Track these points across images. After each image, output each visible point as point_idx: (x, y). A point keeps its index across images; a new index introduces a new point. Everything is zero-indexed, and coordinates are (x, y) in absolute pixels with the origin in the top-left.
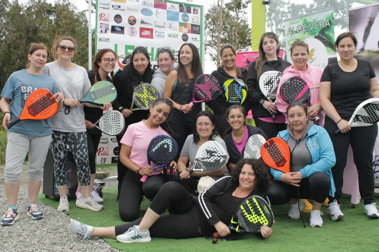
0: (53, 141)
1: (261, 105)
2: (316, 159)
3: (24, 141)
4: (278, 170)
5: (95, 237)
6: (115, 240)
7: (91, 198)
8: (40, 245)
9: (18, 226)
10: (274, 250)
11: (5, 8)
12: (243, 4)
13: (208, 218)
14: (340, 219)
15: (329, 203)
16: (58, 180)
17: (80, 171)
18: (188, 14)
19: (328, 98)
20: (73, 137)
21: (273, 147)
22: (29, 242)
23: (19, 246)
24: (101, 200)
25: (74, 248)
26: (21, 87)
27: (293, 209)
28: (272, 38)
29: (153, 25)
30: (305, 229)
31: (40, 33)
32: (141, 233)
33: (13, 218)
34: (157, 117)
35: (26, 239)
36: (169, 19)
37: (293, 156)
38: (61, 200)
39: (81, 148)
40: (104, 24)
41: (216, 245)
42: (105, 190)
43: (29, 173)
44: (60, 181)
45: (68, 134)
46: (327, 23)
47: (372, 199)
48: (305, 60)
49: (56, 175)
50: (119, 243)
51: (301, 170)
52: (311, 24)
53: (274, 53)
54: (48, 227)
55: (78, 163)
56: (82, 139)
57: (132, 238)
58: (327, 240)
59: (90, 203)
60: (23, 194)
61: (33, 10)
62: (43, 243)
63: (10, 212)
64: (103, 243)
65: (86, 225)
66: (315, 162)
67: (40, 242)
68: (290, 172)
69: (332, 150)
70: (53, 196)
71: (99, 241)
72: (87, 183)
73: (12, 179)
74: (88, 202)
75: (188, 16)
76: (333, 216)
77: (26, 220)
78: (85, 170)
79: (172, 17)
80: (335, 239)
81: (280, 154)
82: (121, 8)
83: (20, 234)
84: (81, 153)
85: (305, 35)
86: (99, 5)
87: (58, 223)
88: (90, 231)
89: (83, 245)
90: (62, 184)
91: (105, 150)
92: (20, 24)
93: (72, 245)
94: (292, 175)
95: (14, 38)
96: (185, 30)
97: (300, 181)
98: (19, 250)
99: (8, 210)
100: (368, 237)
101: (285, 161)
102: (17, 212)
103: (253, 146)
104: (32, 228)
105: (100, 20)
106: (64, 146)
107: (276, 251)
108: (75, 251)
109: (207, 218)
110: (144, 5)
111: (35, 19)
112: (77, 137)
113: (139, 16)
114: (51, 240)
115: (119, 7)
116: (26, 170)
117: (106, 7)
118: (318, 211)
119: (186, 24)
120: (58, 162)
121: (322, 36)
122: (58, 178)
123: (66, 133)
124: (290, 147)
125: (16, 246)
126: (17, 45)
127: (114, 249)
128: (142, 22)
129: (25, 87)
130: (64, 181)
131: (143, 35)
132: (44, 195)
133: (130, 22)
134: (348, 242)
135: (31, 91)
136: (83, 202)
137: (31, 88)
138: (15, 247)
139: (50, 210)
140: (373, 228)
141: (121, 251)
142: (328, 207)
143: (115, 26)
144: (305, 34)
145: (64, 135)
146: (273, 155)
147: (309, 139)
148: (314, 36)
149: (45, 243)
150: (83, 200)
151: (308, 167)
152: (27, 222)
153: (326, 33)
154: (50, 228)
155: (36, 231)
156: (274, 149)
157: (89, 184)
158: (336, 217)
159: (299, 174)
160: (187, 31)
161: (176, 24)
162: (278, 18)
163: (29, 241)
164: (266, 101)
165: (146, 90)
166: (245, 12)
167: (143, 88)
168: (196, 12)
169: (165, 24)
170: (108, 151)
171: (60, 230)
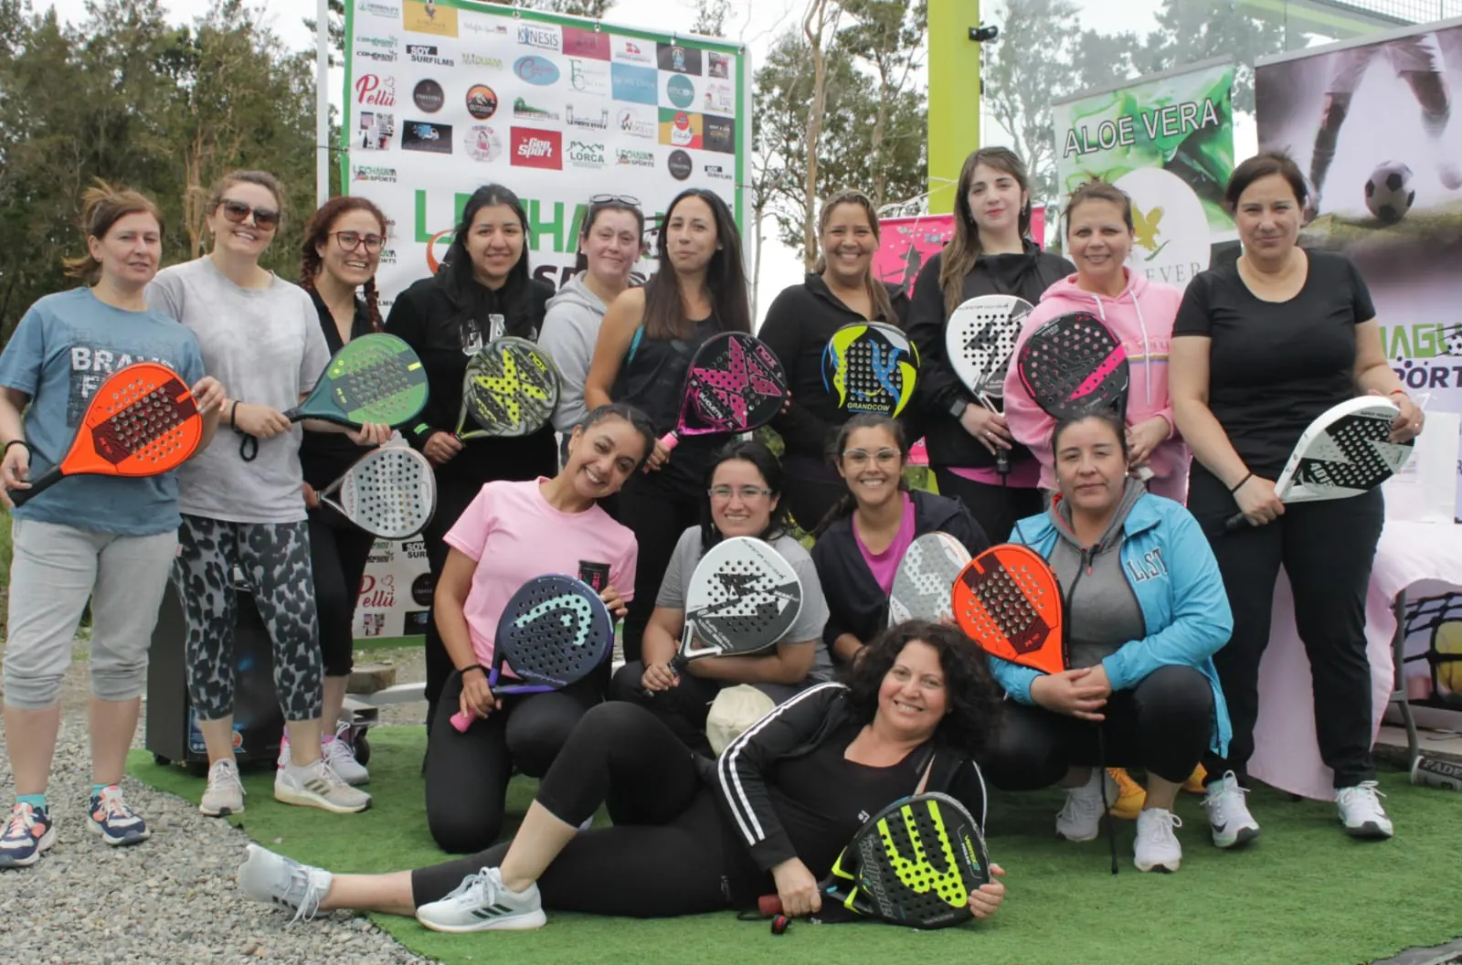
0: (183, 551)
1: (956, 421)
2: (1160, 621)
3: (77, 553)
4: (1020, 665)
5: (338, 911)
6: (413, 923)
7: (323, 765)
8: (135, 942)
9: (51, 868)
10: (998, 958)
11: (8, 42)
12: (905, 32)
13: (752, 841)
14: (1245, 842)
15: (1206, 782)
16: (204, 697)
17: (285, 665)
18: (691, 77)
19: (1201, 398)
20: (258, 538)
21: (996, 582)
22: (94, 930)
23: (54, 945)
24: (360, 771)
25: (259, 951)
26: (70, 349)
27: (1073, 805)
28: (1006, 170)
29: (563, 117)
30: (1113, 878)
31: (139, 139)
32: (508, 896)
33: (36, 839)
34: (592, 467)
35: (81, 917)
36: (619, 94)
37: (1073, 613)
38: (213, 773)
39: (292, 577)
40: (375, 118)
41: (785, 937)
42: (377, 734)
43: (96, 671)
44: (209, 703)
45: (241, 529)
46: (1209, 115)
47: (1363, 769)
48: (1115, 254)
49: (195, 679)
50: (428, 934)
51: (1105, 660)
52: (1151, 115)
53: (1009, 226)
54: (165, 873)
55: (280, 633)
56: (292, 545)
57: (476, 913)
58: (1194, 921)
59: (321, 787)
60: (73, 748)
61: (110, 50)
62: (144, 935)
63: (23, 820)
64: (368, 931)
65: (304, 868)
66: (1154, 630)
67: (133, 930)
68: (1066, 668)
69: (1214, 588)
70: (185, 757)
71: (354, 926)
72: (311, 710)
73: (31, 695)
74: (315, 781)
75: (689, 86)
76: (1221, 829)
77: (82, 846)
78: (306, 659)
79: (632, 89)
80: (1223, 916)
81: (1023, 604)
82: (441, 55)
83: (58, 902)
84: (290, 596)
85: (1128, 156)
86: (357, 46)
87: (200, 859)
88: (318, 889)
89: (293, 939)
90: (216, 714)
91: (378, 587)
92: (61, 104)
93: (252, 941)
94: (1073, 680)
95: (41, 159)
96: (681, 138)
97: (1105, 701)
98: (57, 958)
99: (17, 812)
100: (1341, 906)
101: (1045, 631)
102: (48, 817)
103: (923, 578)
104: (105, 879)
105: (361, 100)
106: (225, 569)
107: (1001, 961)
108: (263, 962)
109: (746, 841)
110: (527, 42)
111: (119, 87)
112: (274, 539)
113: (507, 86)
114: (174, 922)
115: (433, 50)
116: (85, 657)
117: (384, 51)
118: (1166, 812)
119: (685, 115)
120: (201, 630)
121: (1188, 162)
122: (202, 691)
123: (233, 525)
124: (1059, 577)
125: (47, 944)
126: (50, 182)
127: (408, 955)
128: (520, 108)
129: (86, 352)
130: (224, 701)
131: (524, 157)
132: (150, 754)
133: (472, 107)
134: (1270, 925)
135: (107, 365)
136: (294, 782)
137: (110, 356)
138: (39, 949)
139: (174, 809)
140: (1363, 873)
141: (432, 963)
142: (1203, 796)
143: (418, 124)
144: (1128, 151)
145: (227, 530)
146: (998, 610)
147: (1131, 547)
148: (1159, 160)
149: (152, 935)
150: (294, 775)
151: (1130, 650)
152: (87, 857)
153: (1205, 149)
154: (172, 879)
155: (119, 890)
156: (1001, 590)
157: (317, 714)
158: (1230, 836)
159: (1098, 677)
160: (688, 141)
161: (646, 115)
162: (1036, 84)
163: (92, 926)
164: (971, 408)
165: (513, 362)
166: (913, 61)
167: (499, 357)
168: (718, 68)
169: (605, 113)
170: (389, 589)
171: (209, 886)
